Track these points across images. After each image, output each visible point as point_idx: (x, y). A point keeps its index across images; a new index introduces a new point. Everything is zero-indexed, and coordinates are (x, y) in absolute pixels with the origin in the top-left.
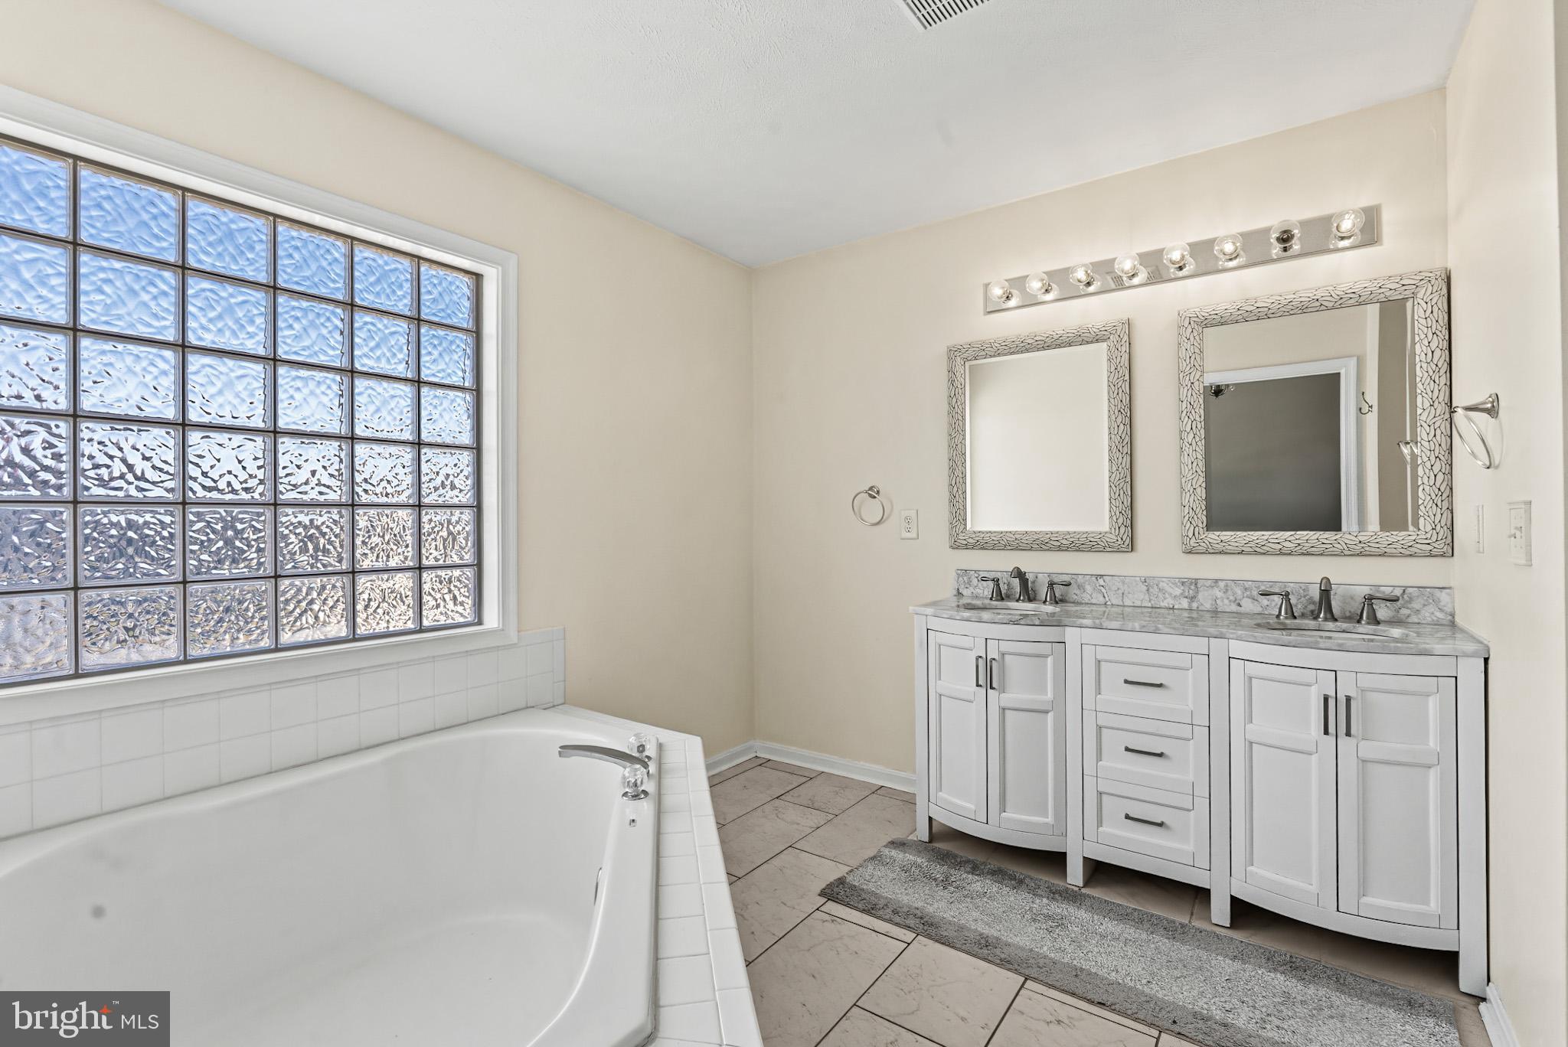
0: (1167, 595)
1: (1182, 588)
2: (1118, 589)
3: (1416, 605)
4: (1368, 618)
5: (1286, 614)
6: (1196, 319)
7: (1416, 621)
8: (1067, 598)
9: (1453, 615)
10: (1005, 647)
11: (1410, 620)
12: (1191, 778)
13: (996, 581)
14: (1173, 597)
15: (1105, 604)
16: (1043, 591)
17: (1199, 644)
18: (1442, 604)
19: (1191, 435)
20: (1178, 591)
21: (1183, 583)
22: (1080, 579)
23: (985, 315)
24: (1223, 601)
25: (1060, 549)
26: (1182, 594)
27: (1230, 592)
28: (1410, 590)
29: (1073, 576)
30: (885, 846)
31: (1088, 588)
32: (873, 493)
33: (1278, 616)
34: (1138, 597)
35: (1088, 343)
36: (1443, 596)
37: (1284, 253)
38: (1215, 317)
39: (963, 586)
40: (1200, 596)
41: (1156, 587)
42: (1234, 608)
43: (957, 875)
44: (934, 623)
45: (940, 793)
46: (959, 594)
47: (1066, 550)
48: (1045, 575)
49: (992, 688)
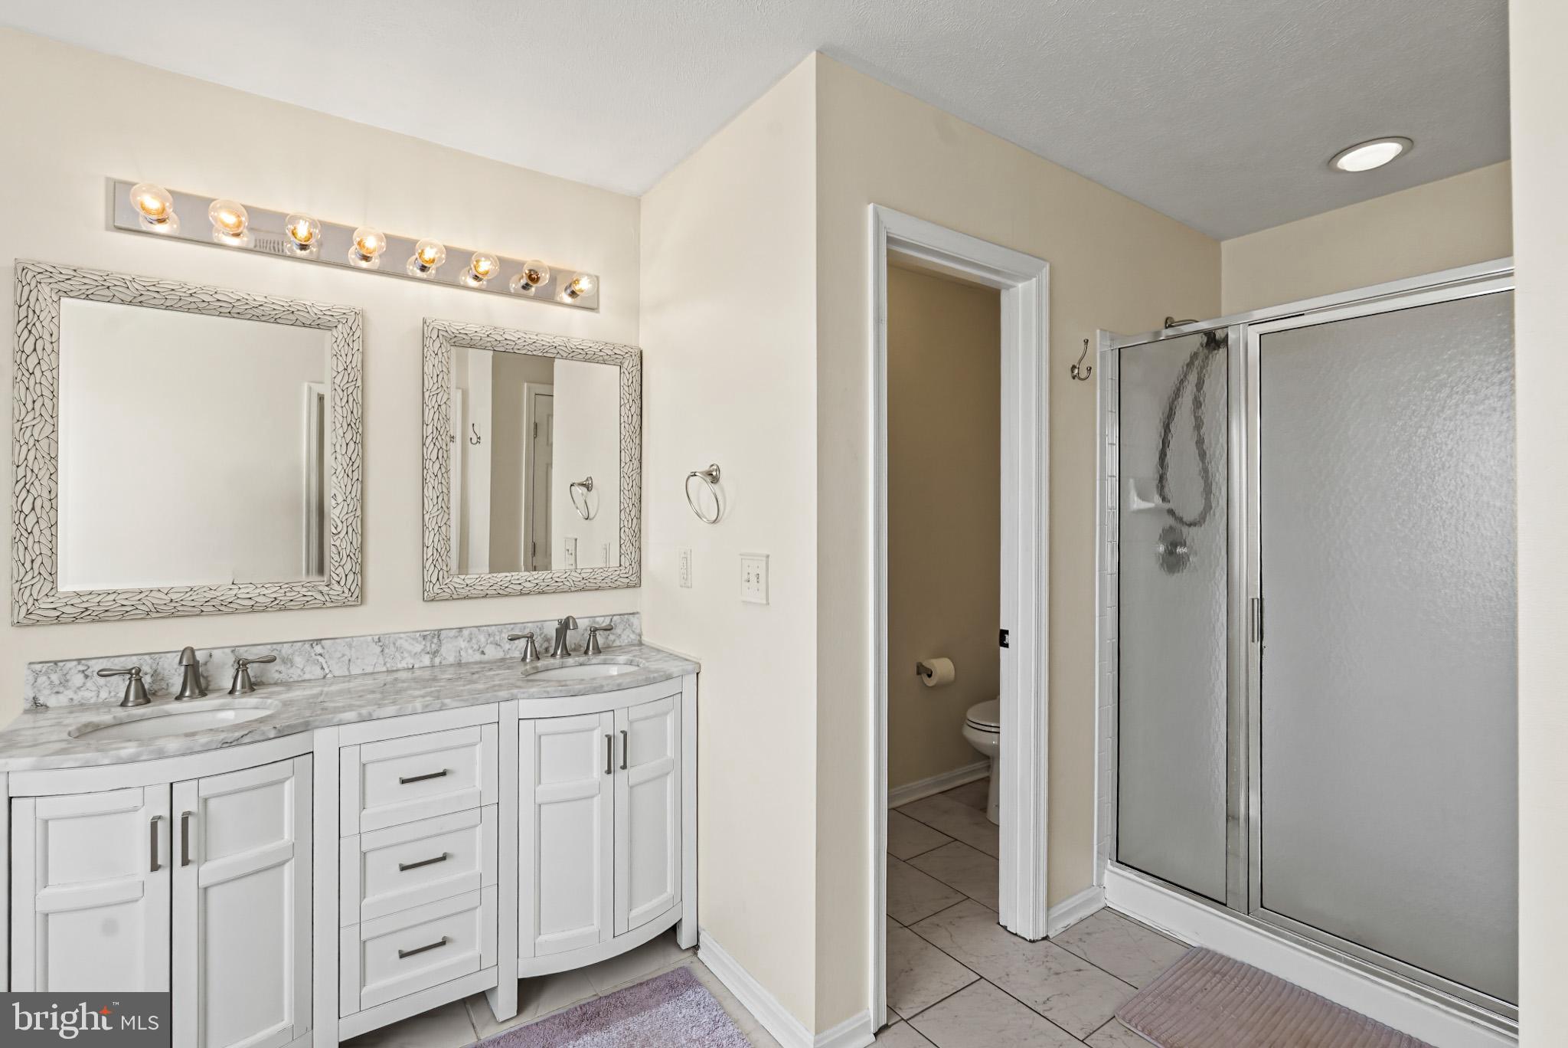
0: (406, 655)
1: (424, 643)
2: (343, 655)
3: (618, 631)
4: (593, 649)
5: (531, 656)
6: (445, 334)
7: (619, 644)
8: (264, 679)
9: (640, 636)
11: (615, 645)
13: (135, 674)
14: (413, 656)
15: (324, 677)
16: (225, 678)
17: (488, 712)
18: (634, 627)
19: (437, 466)
20: (418, 648)
21: (424, 637)
22: (286, 650)
24: (467, 651)
25: (254, 609)
26: (423, 650)
27: (474, 641)
28: (615, 618)
29: (275, 646)
31: (299, 660)
33: (524, 659)
34: (371, 660)
35: (304, 325)
36: (634, 620)
37: (523, 291)
38: (464, 336)
39: (46, 692)
40: (443, 650)
41: (392, 645)
42: (478, 657)
44: (25, 783)
46: (40, 708)
47: (263, 611)
48: (228, 651)
49: (185, 862)
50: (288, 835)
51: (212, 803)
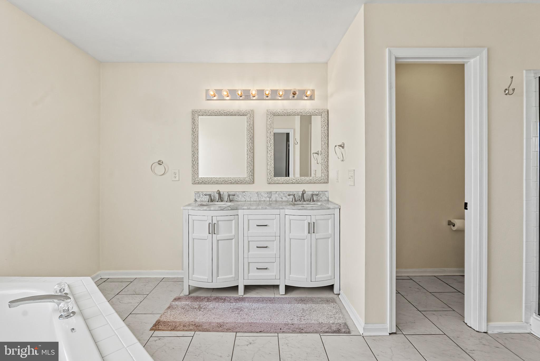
0: (263, 197)
1: (267, 194)
2: (250, 196)
3: (321, 196)
4: (312, 200)
5: (294, 200)
6: (272, 113)
7: (321, 200)
8: (234, 200)
9: (328, 198)
10: (219, 218)
11: (320, 200)
12: (275, 252)
13: (210, 195)
14: (265, 198)
15: (245, 201)
16: (226, 198)
17: (277, 211)
18: (326, 195)
19: (270, 148)
20: (266, 196)
21: (268, 193)
22: (238, 193)
23: (206, 100)
24: (278, 198)
25: (231, 183)
26: (267, 196)
27: (280, 195)
28: (320, 192)
29: (236, 192)
30: (173, 301)
31: (240, 196)
32: (160, 163)
33: (292, 201)
34: (255, 198)
35: (241, 115)
36: (326, 193)
37: (293, 98)
38: (277, 113)
39: (197, 198)
40: (272, 197)
41: (260, 194)
42: (281, 200)
43: (204, 304)
44: (191, 212)
45: (194, 275)
46: (196, 201)
47: (233, 184)
48: (227, 192)
49: (214, 234)
50: (233, 233)
51: (219, 222)
